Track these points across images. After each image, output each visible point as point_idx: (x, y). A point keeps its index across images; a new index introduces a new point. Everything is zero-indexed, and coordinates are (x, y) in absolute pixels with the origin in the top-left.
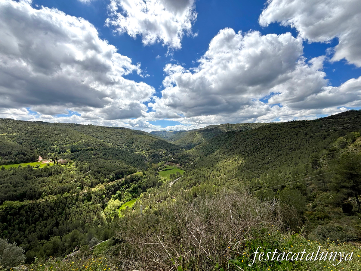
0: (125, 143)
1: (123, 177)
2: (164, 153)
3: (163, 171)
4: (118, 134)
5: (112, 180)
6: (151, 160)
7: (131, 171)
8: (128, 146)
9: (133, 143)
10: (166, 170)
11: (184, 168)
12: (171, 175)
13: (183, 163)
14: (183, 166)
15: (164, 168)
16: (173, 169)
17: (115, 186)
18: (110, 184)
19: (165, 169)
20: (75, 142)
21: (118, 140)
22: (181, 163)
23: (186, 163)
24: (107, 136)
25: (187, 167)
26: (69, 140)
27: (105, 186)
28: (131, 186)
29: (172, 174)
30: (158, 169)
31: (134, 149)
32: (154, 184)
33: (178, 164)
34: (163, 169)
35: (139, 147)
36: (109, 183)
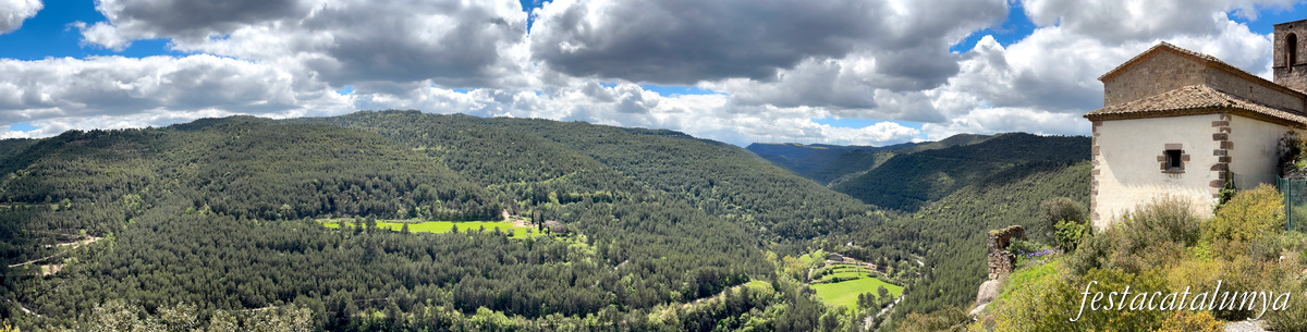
0: (687, 185)
1: (717, 292)
2: (815, 225)
3: (825, 282)
4: (663, 154)
5: (688, 297)
6: (775, 244)
7: (737, 275)
8: (697, 195)
9: (712, 184)
10: (836, 280)
11: (892, 276)
12: (861, 296)
13: (889, 259)
14: (890, 269)
15: (825, 274)
16: (857, 278)
17: (701, 315)
18: (689, 308)
19: (830, 277)
20: (562, 174)
21: (664, 173)
22: (882, 259)
23: (898, 259)
24: (632, 159)
25: (903, 272)
26: (549, 167)
27: (678, 312)
28: (745, 321)
29: (865, 294)
30: (810, 276)
31: (717, 204)
32: (811, 322)
33: (870, 265)
34: (825, 278)
35: (731, 199)
36: (686, 306)
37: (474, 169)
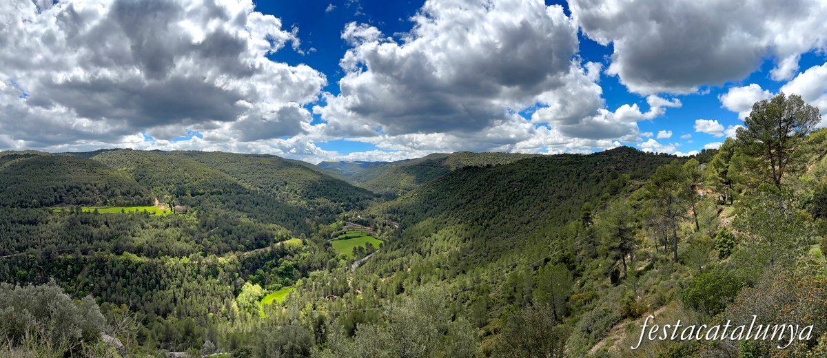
0: (272, 184)
1: (267, 245)
2: (342, 206)
3: (340, 239)
4: (260, 167)
5: (248, 248)
6: (318, 217)
7: (282, 236)
8: (277, 190)
9: (286, 184)
10: (347, 238)
11: (380, 235)
12: (355, 248)
13: (380, 225)
14: (379, 231)
15: (341, 234)
16: (360, 237)
17: (254, 259)
18: (247, 254)
19: (344, 236)
20: (196, 180)
21: (260, 178)
22: (375, 225)
23: (384, 225)
24: (243, 171)
25: (386, 233)
26: (189, 176)
27: (239, 257)
28: (281, 263)
29: (357, 247)
30: (332, 236)
31: (288, 195)
32: (322, 264)
33: (369, 228)
34: (341, 237)
35: (296, 192)
36: (245, 254)
37: (147, 179)
